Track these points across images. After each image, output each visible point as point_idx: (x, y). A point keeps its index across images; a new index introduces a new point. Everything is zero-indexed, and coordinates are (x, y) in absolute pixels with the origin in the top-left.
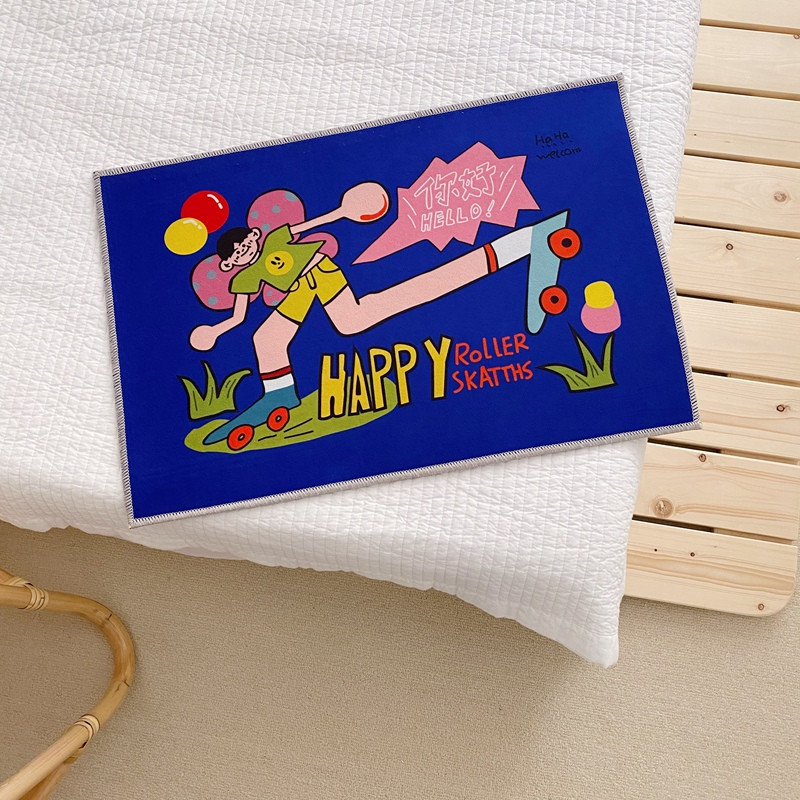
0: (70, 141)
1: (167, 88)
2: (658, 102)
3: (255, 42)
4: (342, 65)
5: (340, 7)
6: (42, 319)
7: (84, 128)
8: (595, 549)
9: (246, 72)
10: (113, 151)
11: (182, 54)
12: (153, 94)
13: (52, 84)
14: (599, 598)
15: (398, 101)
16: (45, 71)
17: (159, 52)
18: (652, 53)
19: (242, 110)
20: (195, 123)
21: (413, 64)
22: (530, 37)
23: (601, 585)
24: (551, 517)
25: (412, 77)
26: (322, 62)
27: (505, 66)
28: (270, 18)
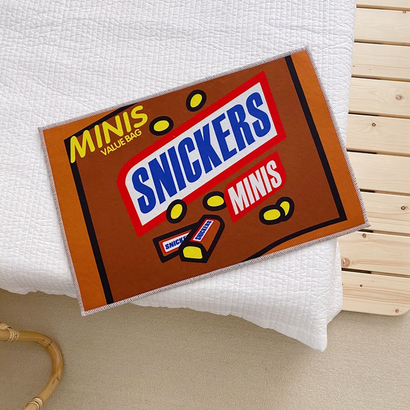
0: (27, 87)
1: (77, 56)
2: (337, 54)
3: (123, 29)
4: (170, 40)
5: (167, 8)
6: (18, 183)
7: (34, 79)
8: (314, 291)
9: (119, 46)
10: (50, 91)
11: (84, 37)
12: (69, 59)
13: (15, 56)
14: (317, 316)
15: (200, 59)
16: (11, 49)
17: (71, 36)
18: (332, 28)
19: (118, 66)
20: (93, 74)
21: (207, 38)
22: (268, 22)
23: (318, 309)
24: (291, 276)
25: (207, 46)
26: (159, 38)
27: (256, 38)
28: (130, 15)
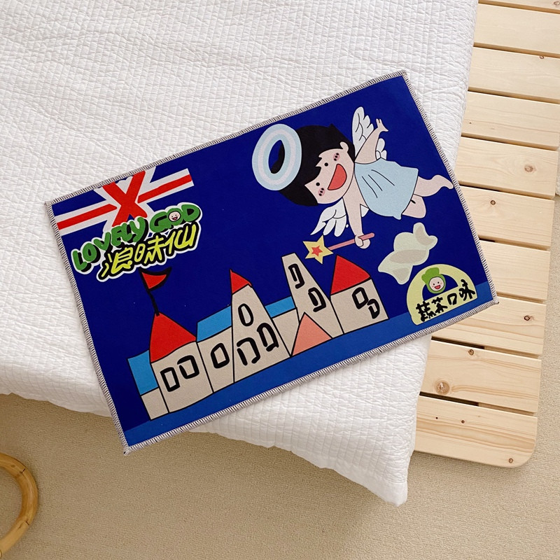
0: (23, 115)
1: (95, 79)
2: (443, 100)
3: (159, 49)
4: (220, 68)
5: (220, 26)
7: (34, 106)
8: (390, 420)
9: (151, 70)
10: (54, 123)
11: (106, 55)
12: (84, 83)
13: (12, 74)
14: (393, 455)
15: (259, 95)
16: (7, 65)
17: (90, 53)
18: (439, 66)
19: (148, 96)
20: (113, 105)
21: (271, 68)
22: (353, 52)
23: (395, 446)
24: (360, 396)
25: (270, 78)
26: (206, 65)
27: (336, 72)
28: (170, 32)
